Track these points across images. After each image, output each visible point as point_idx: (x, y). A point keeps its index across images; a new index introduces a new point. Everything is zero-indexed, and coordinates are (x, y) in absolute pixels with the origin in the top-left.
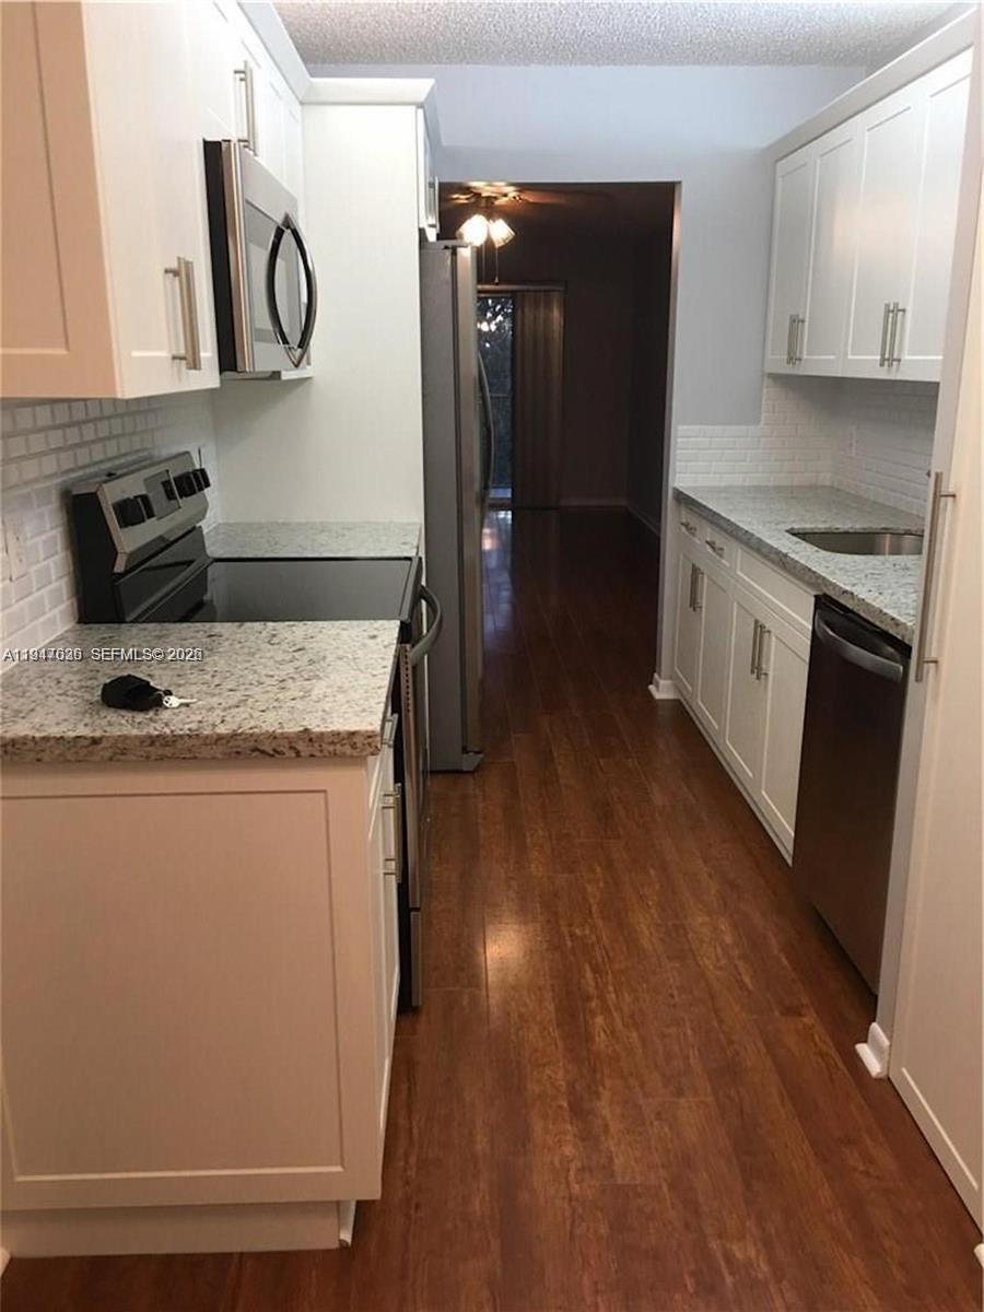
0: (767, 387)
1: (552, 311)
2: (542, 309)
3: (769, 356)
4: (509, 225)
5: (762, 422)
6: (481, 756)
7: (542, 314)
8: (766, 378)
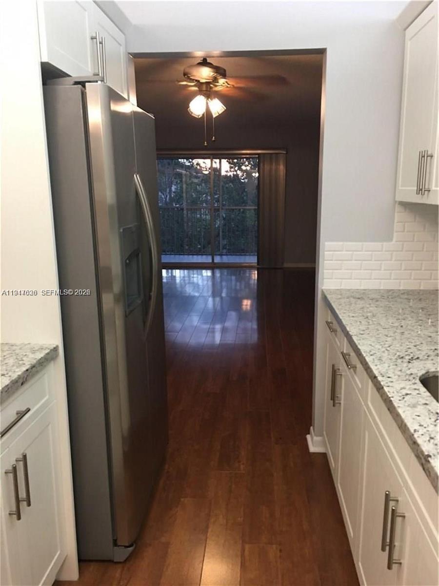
0: (398, 212)
1: (280, 165)
2: (274, 164)
3: (400, 187)
4: (222, 103)
5: (394, 240)
6: (131, 549)
7: (274, 167)
8: (397, 205)
